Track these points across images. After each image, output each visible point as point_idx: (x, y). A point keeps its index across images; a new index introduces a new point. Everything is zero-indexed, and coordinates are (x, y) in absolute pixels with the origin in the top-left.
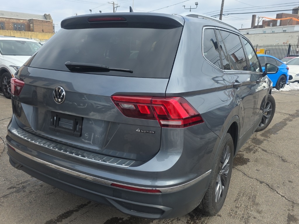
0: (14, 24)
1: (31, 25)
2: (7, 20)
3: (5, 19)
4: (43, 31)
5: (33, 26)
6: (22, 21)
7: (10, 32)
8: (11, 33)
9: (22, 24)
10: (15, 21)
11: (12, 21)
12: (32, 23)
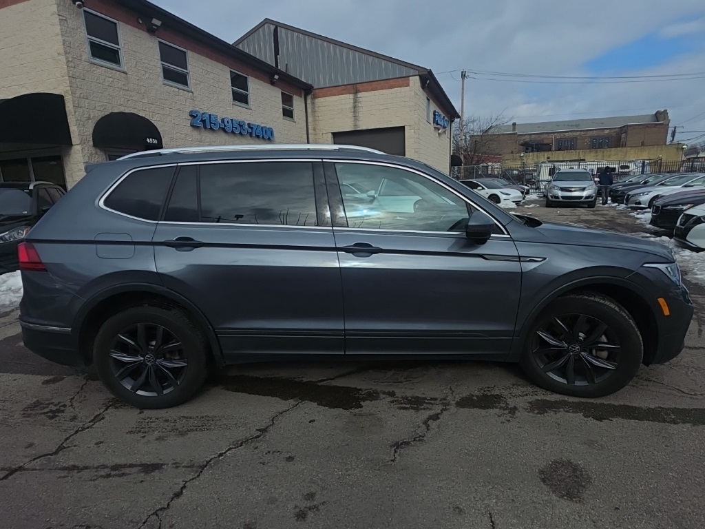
0: (593, 138)
1: (623, 136)
2: (582, 133)
3: (579, 133)
4: (643, 144)
5: (626, 138)
6: (607, 132)
7: (579, 153)
8: (581, 153)
9: (607, 137)
10: (595, 133)
11: (590, 133)
12: (626, 132)
